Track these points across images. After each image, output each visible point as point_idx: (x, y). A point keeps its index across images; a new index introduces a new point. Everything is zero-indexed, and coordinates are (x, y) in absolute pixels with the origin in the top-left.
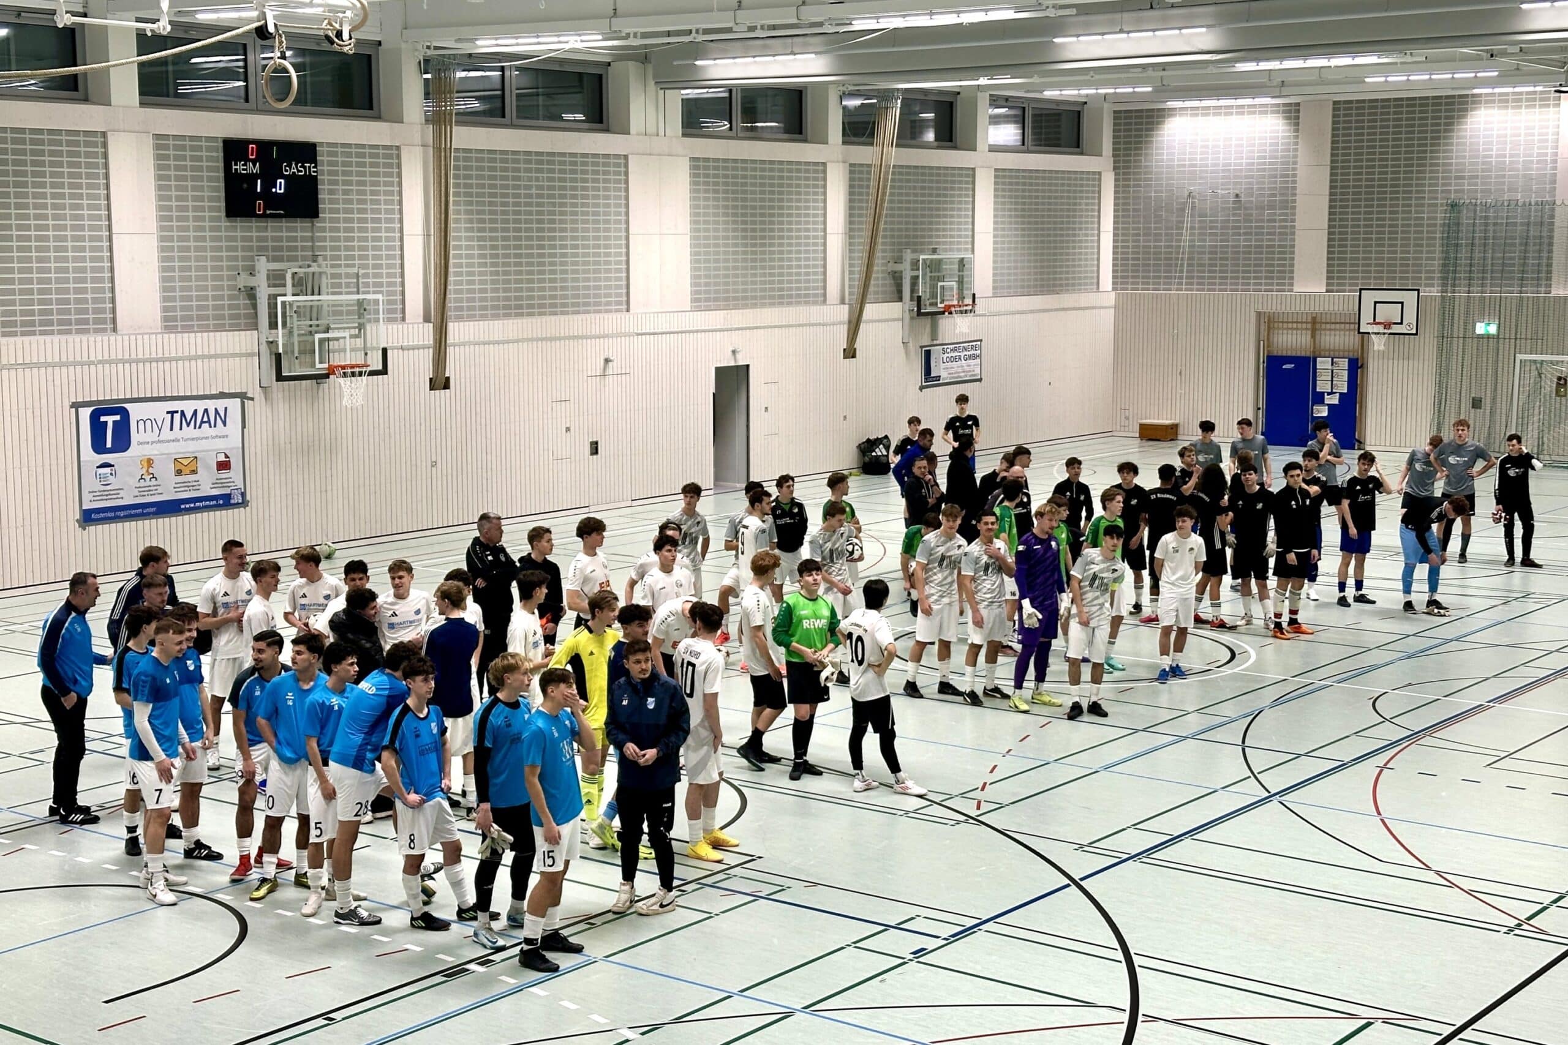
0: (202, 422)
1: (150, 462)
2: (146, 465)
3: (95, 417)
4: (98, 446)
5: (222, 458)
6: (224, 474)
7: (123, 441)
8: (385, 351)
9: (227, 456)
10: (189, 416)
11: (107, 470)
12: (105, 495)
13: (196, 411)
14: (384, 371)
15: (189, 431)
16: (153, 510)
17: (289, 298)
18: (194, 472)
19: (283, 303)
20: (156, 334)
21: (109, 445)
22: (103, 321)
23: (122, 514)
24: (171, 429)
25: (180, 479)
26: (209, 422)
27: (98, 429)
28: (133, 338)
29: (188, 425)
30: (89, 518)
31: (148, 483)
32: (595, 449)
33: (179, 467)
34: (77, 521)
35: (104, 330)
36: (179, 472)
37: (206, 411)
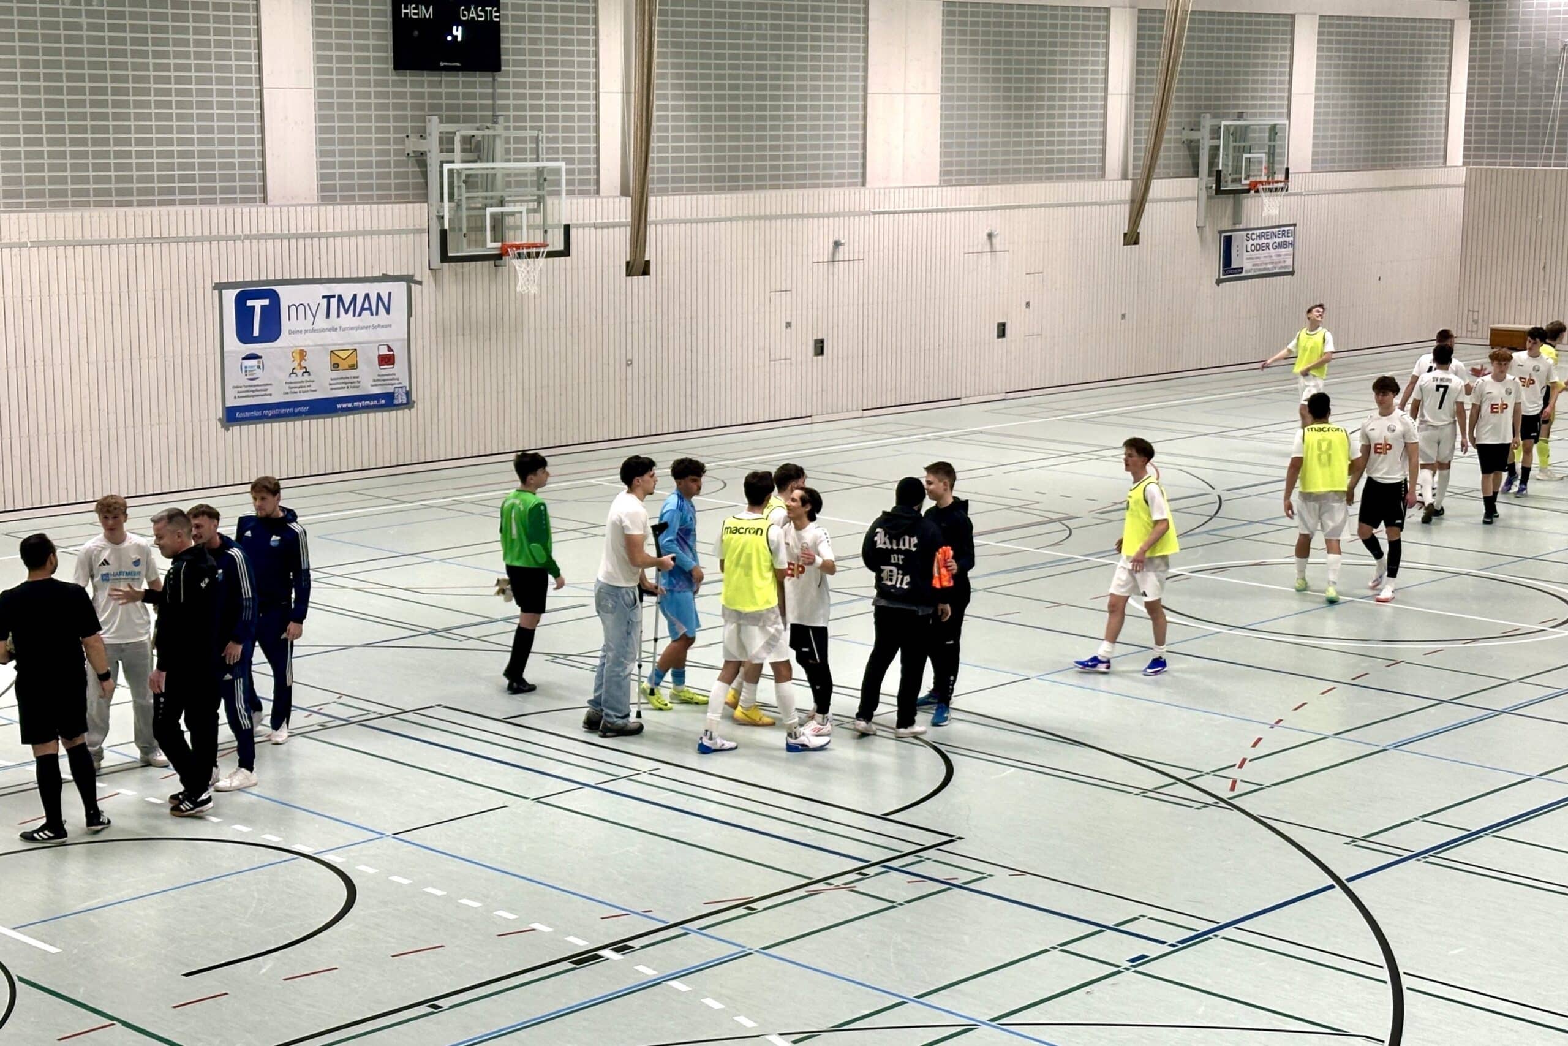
0: (362, 309)
1: (302, 354)
2: (297, 357)
3: (241, 300)
4: (244, 334)
5: (384, 351)
6: (387, 370)
7: (272, 329)
8: (567, 228)
9: (390, 349)
10: (347, 302)
11: (254, 362)
12: (253, 391)
13: (355, 296)
14: (566, 252)
15: (347, 319)
16: (305, 409)
17: (457, 166)
18: (354, 367)
19: (451, 171)
20: (311, 205)
21: (256, 333)
22: (252, 190)
23: (270, 413)
24: (328, 316)
25: (335, 374)
26: (370, 309)
27: (244, 315)
28: (285, 209)
29: (346, 312)
30: (233, 416)
31: (300, 378)
32: (820, 348)
33: (336, 360)
34: (220, 420)
35: (253, 200)
36: (335, 367)
37: (367, 296)
